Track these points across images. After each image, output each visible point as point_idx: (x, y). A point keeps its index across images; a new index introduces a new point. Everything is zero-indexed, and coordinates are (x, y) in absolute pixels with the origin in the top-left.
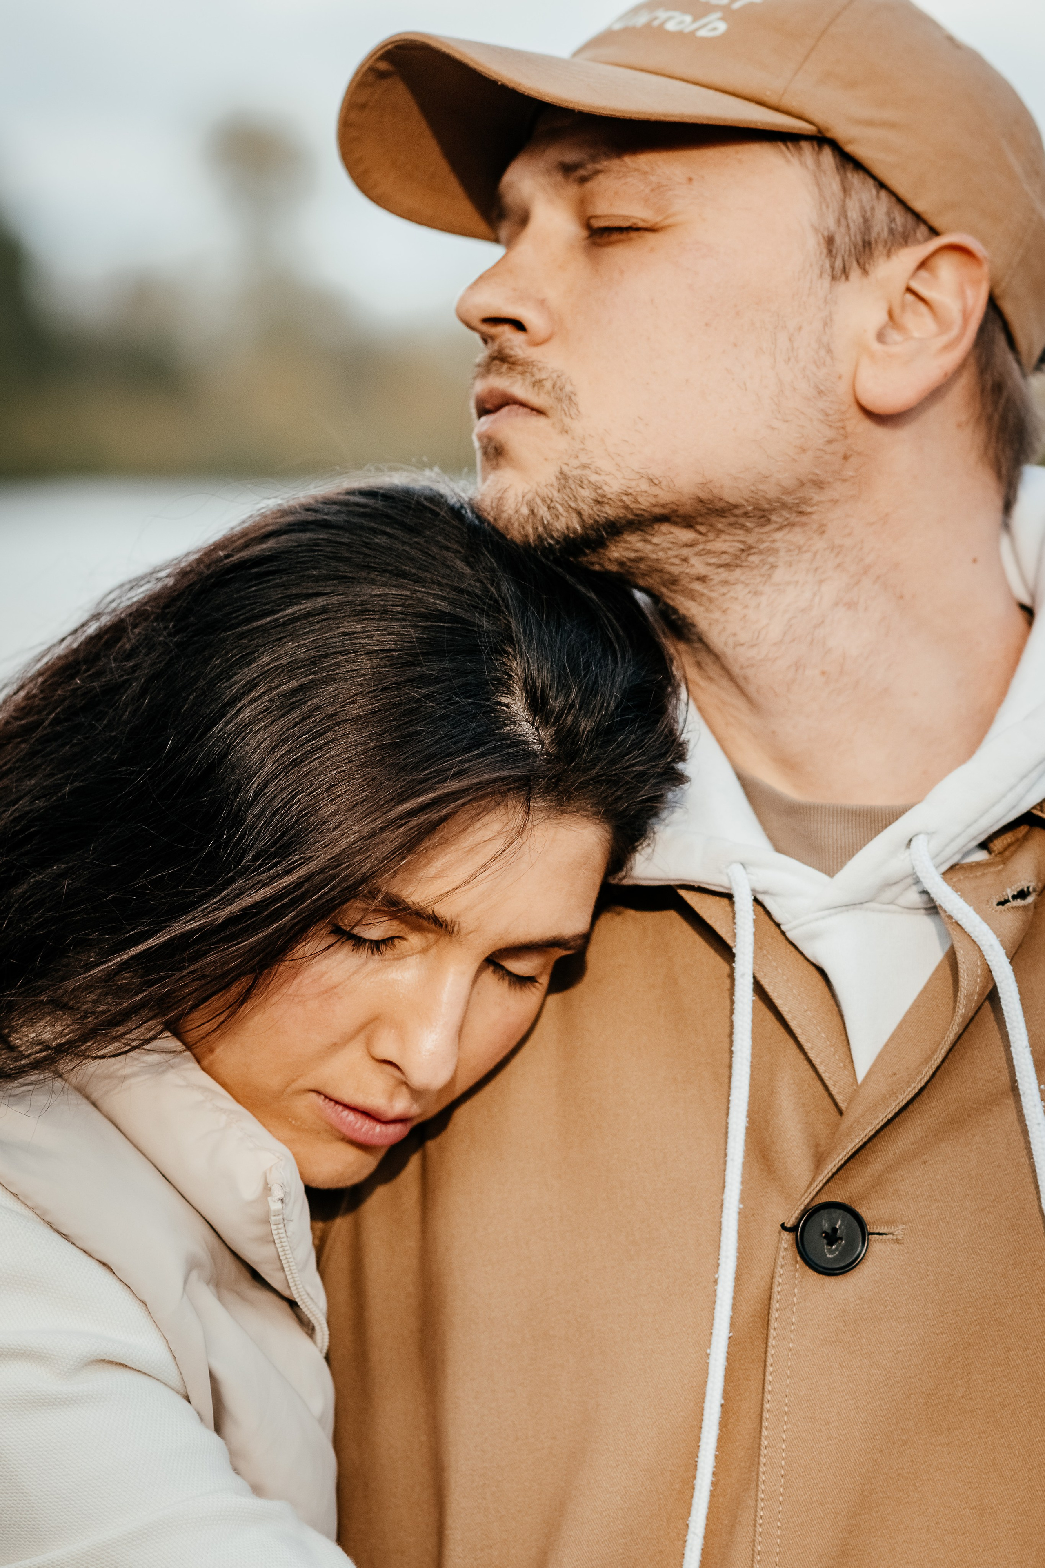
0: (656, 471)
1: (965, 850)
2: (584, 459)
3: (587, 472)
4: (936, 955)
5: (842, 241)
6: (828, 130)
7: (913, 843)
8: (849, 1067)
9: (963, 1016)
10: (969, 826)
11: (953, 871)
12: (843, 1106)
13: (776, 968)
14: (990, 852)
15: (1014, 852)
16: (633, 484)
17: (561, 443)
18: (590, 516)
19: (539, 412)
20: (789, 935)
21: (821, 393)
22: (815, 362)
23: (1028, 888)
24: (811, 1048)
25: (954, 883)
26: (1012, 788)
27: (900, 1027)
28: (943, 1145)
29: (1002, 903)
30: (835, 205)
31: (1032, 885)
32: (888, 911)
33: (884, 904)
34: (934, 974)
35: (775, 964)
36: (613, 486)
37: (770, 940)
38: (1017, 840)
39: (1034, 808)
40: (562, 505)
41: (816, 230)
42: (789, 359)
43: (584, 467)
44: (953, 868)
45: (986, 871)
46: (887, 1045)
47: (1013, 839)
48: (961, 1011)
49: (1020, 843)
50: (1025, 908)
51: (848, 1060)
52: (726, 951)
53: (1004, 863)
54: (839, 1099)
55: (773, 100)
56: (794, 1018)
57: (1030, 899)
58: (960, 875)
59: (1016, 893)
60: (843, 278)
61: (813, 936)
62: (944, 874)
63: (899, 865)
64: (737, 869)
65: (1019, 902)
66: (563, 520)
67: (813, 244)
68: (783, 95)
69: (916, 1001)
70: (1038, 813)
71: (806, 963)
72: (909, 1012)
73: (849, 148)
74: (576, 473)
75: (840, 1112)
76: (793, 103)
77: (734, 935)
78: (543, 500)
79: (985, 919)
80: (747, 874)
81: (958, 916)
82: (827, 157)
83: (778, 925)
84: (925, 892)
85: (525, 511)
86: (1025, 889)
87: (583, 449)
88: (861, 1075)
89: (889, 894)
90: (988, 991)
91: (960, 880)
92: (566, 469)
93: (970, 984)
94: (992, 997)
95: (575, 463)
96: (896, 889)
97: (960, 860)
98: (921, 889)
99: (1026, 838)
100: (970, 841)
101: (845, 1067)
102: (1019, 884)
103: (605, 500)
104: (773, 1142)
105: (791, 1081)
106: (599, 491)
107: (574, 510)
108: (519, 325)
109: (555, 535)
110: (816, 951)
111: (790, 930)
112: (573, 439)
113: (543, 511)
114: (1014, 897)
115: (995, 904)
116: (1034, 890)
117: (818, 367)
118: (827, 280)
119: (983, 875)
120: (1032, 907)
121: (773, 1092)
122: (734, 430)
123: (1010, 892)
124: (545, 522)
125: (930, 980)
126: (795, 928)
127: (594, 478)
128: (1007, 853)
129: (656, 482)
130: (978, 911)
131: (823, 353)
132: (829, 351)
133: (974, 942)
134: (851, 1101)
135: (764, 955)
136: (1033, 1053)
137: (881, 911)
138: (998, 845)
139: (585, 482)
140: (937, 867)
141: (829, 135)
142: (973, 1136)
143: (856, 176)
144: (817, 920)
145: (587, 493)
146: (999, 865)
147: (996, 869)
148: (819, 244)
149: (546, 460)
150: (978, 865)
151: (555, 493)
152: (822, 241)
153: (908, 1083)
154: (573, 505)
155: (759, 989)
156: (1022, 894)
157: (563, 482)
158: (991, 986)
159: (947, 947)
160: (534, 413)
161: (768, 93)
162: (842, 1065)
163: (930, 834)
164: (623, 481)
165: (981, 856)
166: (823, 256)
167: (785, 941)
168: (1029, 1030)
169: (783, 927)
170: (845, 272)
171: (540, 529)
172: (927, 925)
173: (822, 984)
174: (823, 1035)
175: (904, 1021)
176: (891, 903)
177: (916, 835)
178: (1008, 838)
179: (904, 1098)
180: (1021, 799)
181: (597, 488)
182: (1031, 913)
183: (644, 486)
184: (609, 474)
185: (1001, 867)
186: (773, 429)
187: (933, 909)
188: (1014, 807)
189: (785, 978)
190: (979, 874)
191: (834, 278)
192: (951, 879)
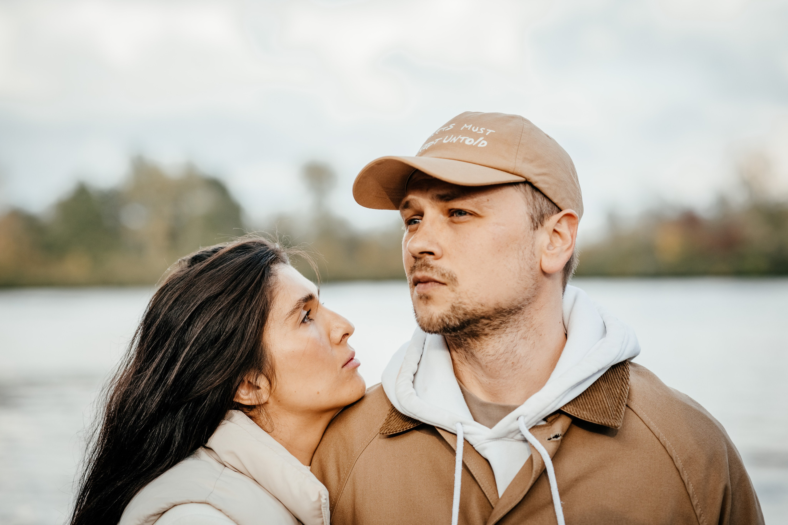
0: (483, 301)
1: (537, 421)
2: (460, 300)
3: (461, 305)
4: (527, 457)
5: (535, 216)
6: (529, 179)
7: (519, 419)
8: (496, 493)
9: (534, 478)
10: (538, 414)
11: (534, 428)
12: (494, 506)
13: (471, 459)
14: (547, 422)
15: (554, 422)
16: (476, 306)
17: (452, 295)
18: (462, 319)
19: (444, 284)
20: (476, 448)
21: (532, 269)
22: (530, 259)
23: (558, 434)
24: (483, 487)
25: (534, 432)
26: (553, 401)
27: (514, 480)
28: (528, 521)
29: (549, 439)
30: (532, 204)
31: (560, 433)
32: (511, 441)
33: (509, 438)
34: (526, 462)
35: (470, 458)
36: (469, 308)
37: (469, 450)
38: (556, 418)
39: (561, 408)
40: (453, 317)
41: (528, 214)
42: (523, 259)
43: (460, 303)
44: (534, 427)
45: (545, 428)
46: (509, 486)
47: (555, 417)
48: (534, 476)
49: (556, 419)
50: (557, 441)
51: (496, 490)
52: (453, 452)
53: (551, 425)
54: (492, 504)
55: (511, 170)
56: (477, 476)
57: (559, 438)
58: (536, 430)
59: (554, 436)
60: (537, 229)
61: (484, 449)
62: (530, 430)
63: (514, 426)
64: (459, 425)
65: (555, 439)
66: (453, 322)
67: (527, 219)
68: (515, 169)
69: (520, 471)
70: (562, 409)
71: (481, 458)
72: (517, 475)
73: (535, 185)
74: (457, 305)
75: (493, 508)
76: (518, 171)
77: (456, 447)
78: (447, 316)
79: (543, 445)
80: (463, 426)
81: (533, 444)
82: (528, 188)
83: (472, 446)
84: (522, 435)
85: (440, 320)
86: (557, 435)
87: (460, 297)
88: (500, 496)
89: (511, 435)
90: (543, 469)
91: (536, 431)
92: (454, 304)
93: (536, 467)
94: (544, 472)
95: (457, 302)
96: (513, 434)
97: (536, 424)
98: (521, 434)
99: (559, 417)
100: (539, 419)
101: (494, 493)
102: (555, 433)
103: (467, 313)
104: (470, 518)
105: (477, 497)
106: (465, 311)
107: (457, 318)
108: (431, 253)
109: (450, 327)
110: (486, 454)
111: (476, 447)
112: (456, 293)
113: (447, 320)
114: (554, 437)
115: (547, 439)
116: (561, 435)
117: (531, 261)
118: (532, 231)
119: (544, 429)
120: (560, 441)
121: (470, 500)
122: (507, 285)
123: (552, 436)
124: (447, 323)
125: (525, 464)
126: (478, 446)
127: (464, 306)
128: (552, 422)
129: (483, 305)
130: (540, 442)
131: (532, 255)
132: (534, 254)
133: (539, 453)
134: (496, 504)
135: (467, 455)
136: (559, 491)
137: (508, 441)
138: (549, 419)
139: (461, 308)
140: (527, 427)
141: (530, 181)
142: (538, 517)
143: (537, 193)
144: (486, 443)
145: (461, 312)
146: (549, 426)
147: (548, 428)
148: (529, 218)
149: (447, 301)
150: (543, 426)
151: (451, 313)
152: (530, 217)
153: (515, 500)
154: (457, 316)
155: (464, 465)
156: (556, 436)
157: (453, 309)
158: (544, 468)
159: (530, 455)
160: (441, 284)
161: (510, 168)
162: (493, 492)
163: (525, 416)
164: (473, 306)
165: (544, 423)
166: (531, 222)
167: (474, 450)
168: (557, 483)
169: (474, 446)
170: (537, 227)
171: (445, 325)
172: (523, 445)
173: (487, 465)
174: (487, 482)
175: (515, 478)
176: (512, 438)
177: (520, 416)
178: (553, 417)
179: (513, 505)
180: (557, 405)
181: (464, 309)
182: (559, 443)
183: (480, 307)
184: (468, 304)
185: (550, 427)
186: (519, 283)
187: (525, 441)
188: (554, 408)
189: (474, 463)
190: (542, 429)
191: (534, 229)
192: (533, 431)
